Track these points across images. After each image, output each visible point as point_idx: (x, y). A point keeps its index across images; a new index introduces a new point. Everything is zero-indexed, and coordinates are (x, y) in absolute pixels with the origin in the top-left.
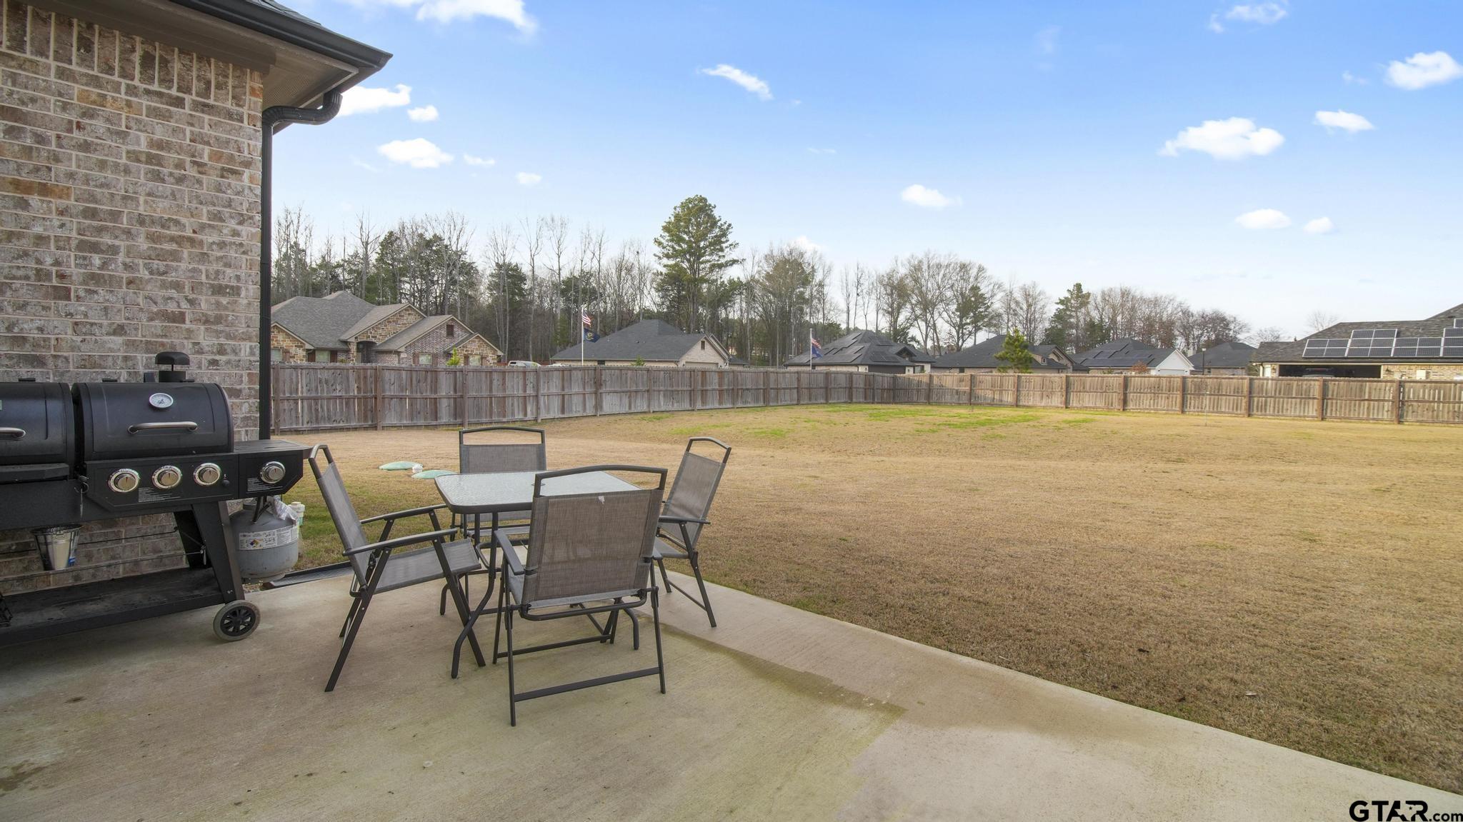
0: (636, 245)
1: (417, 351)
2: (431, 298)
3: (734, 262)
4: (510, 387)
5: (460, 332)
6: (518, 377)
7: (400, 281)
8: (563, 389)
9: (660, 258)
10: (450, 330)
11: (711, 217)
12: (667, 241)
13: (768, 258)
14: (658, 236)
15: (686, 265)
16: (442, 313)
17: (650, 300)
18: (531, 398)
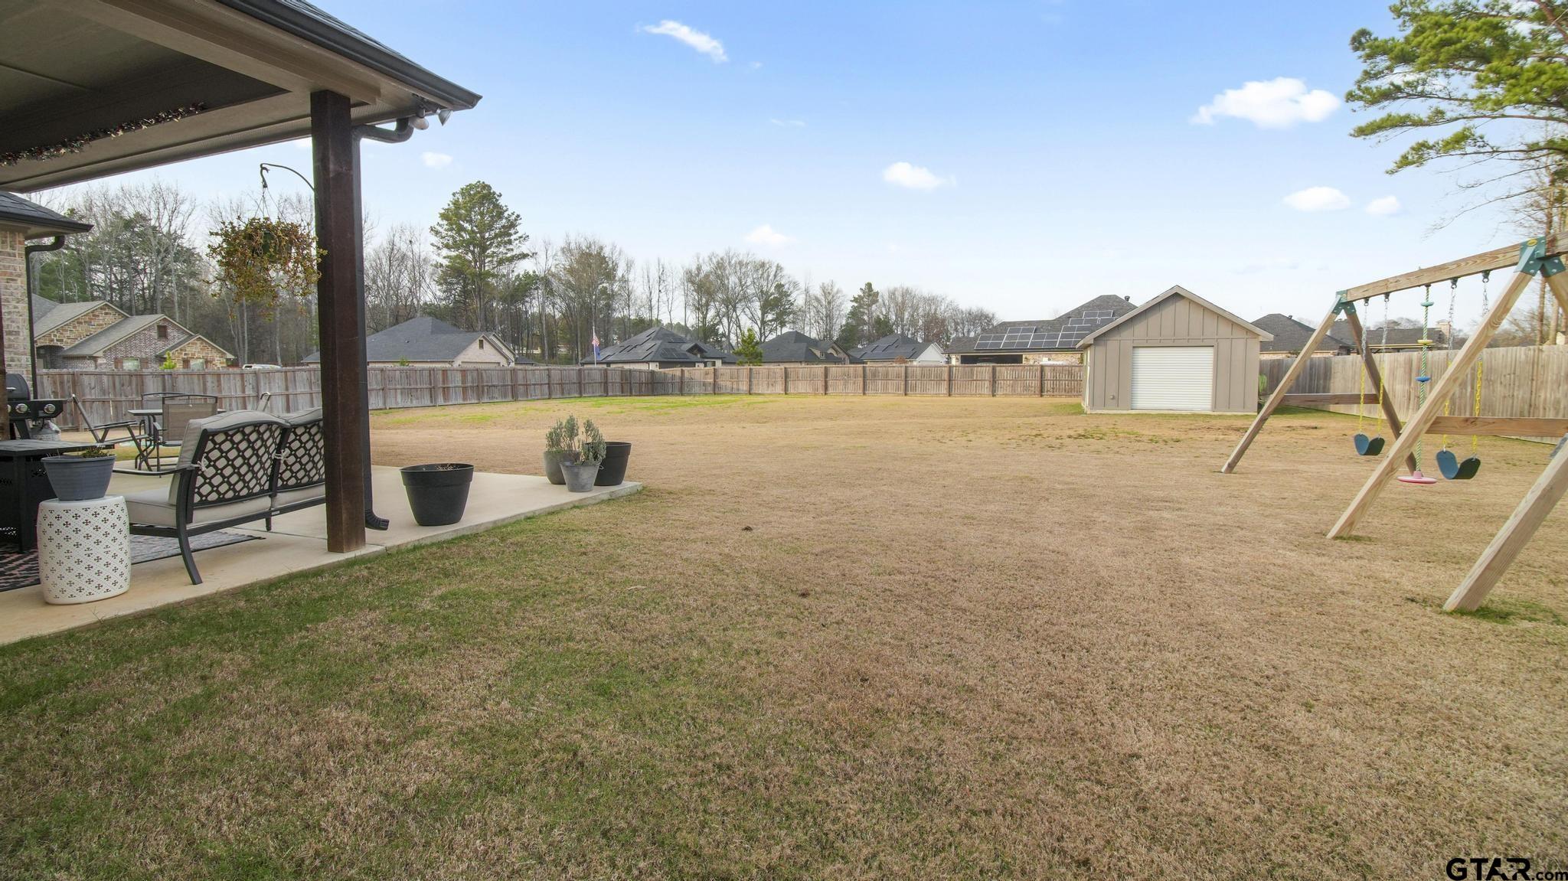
0: (407, 233)
1: (119, 356)
2: (136, 291)
3: (524, 256)
4: (226, 388)
5: (176, 334)
6: (234, 379)
7: (91, 270)
8: (287, 389)
9: (438, 248)
10: (162, 332)
11: (497, 206)
12: (446, 230)
13: (566, 251)
14: (434, 224)
15: (470, 257)
16: (153, 311)
17: (431, 293)
18: (251, 399)
